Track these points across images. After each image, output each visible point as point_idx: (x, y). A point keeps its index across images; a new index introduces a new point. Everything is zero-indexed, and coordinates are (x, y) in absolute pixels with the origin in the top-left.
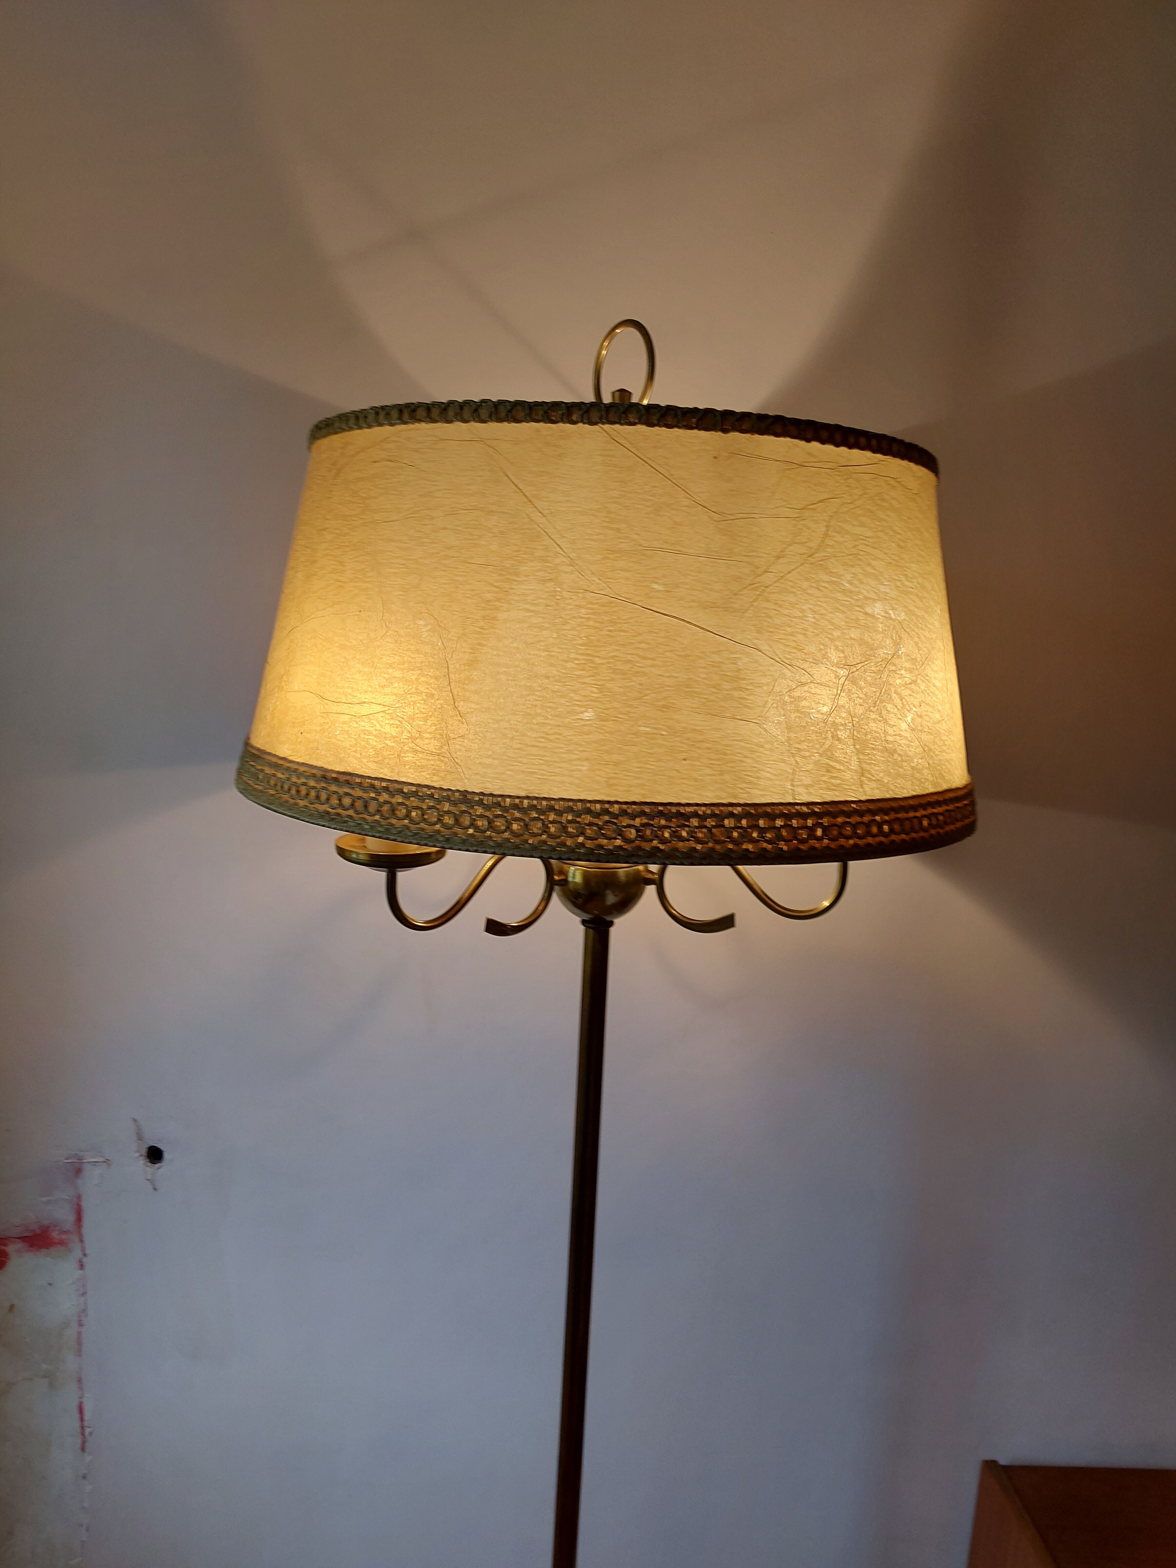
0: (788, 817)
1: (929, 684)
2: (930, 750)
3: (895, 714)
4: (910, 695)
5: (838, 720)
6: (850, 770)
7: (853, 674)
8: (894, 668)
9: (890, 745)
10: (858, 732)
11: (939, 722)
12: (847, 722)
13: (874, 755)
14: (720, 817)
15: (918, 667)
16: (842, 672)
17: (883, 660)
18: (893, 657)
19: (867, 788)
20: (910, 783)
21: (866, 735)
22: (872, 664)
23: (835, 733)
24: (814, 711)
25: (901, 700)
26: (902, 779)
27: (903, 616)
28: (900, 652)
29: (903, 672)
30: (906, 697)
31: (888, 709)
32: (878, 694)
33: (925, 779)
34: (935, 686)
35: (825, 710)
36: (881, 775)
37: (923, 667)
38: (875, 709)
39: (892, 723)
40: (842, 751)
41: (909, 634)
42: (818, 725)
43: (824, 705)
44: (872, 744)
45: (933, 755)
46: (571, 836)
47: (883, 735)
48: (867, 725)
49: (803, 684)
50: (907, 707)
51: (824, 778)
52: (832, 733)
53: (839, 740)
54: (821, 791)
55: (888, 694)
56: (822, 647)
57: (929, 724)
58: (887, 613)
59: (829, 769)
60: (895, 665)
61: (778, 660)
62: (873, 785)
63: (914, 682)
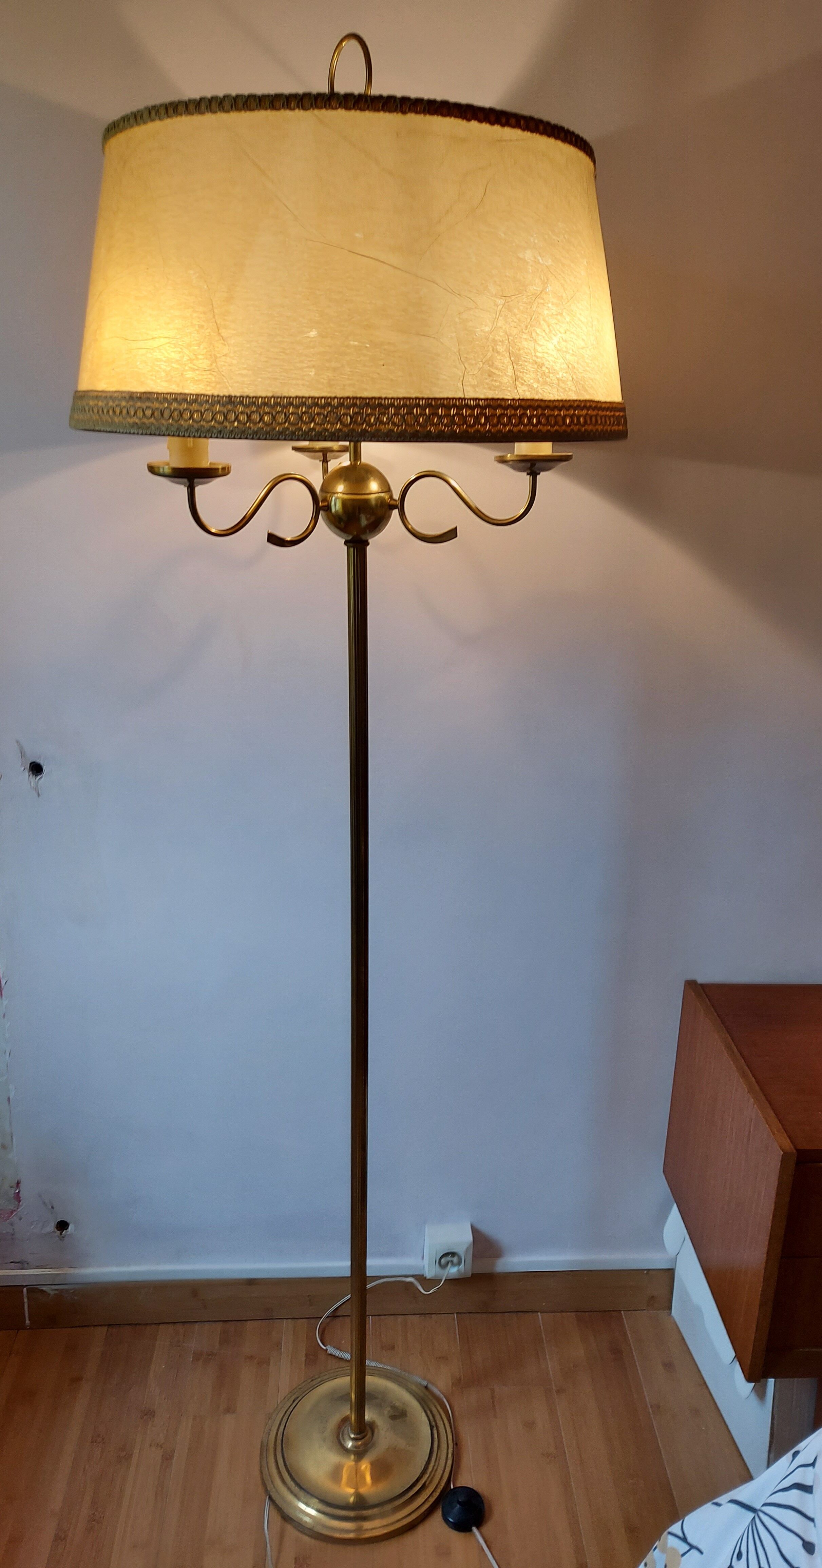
0: (459, 408)
1: (574, 318)
2: (574, 368)
3: (544, 337)
4: (556, 324)
5: (497, 338)
6: (507, 376)
7: (509, 303)
8: (542, 301)
9: (539, 360)
10: (513, 348)
11: (583, 348)
12: (504, 339)
13: (526, 366)
14: (410, 408)
15: (564, 303)
16: (500, 301)
17: (533, 294)
18: (541, 293)
19: (520, 391)
20: (556, 390)
21: (519, 350)
22: (524, 297)
23: (495, 347)
24: (478, 329)
25: (549, 326)
26: (549, 386)
27: (550, 262)
28: (548, 290)
29: (550, 305)
30: (552, 325)
31: (538, 332)
32: (529, 320)
33: (569, 389)
34: (579, 320)
35: (487, 330)
36: (532, 381)
37: (568, 304)
38: (527, 331)
39: (541, 343)
40: (500, 361)
41: (555, 277)
42: (482, 340)
43: (486, 326)
44: (524, 357)
45: (577, 372)
46: (306, 423)
47: (533, 351)
48: (520, 343)
49: (471, 309)
50: (553, 332)
51: (487, 381)
52: (493, 347)
53: (498, 352)
54: (485, 391)
55: (538, 321)
56: (484, 282)
57: (573, 348)
58: (535, 258)
59: (491, 374)
60: (543, 299)
61: (450, 290)
62: (526, 388)
63: (561, 314)
